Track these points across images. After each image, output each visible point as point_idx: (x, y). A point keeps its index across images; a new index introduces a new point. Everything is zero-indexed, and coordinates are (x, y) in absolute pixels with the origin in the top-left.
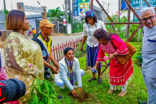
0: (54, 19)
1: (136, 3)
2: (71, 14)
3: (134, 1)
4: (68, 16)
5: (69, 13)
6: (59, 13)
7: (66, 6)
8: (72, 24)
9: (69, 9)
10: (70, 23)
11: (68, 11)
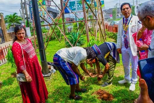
0: (13, 24)
1: (74, 8)
2: (29, 18)
3: (73, 7)
4: (26, 21)
5: (26, 17)
6: (17, 18)
7: (23, 11)
8: (30, 28)
9: (26, 14)
10: (28, 27)
11: (26, 16)
